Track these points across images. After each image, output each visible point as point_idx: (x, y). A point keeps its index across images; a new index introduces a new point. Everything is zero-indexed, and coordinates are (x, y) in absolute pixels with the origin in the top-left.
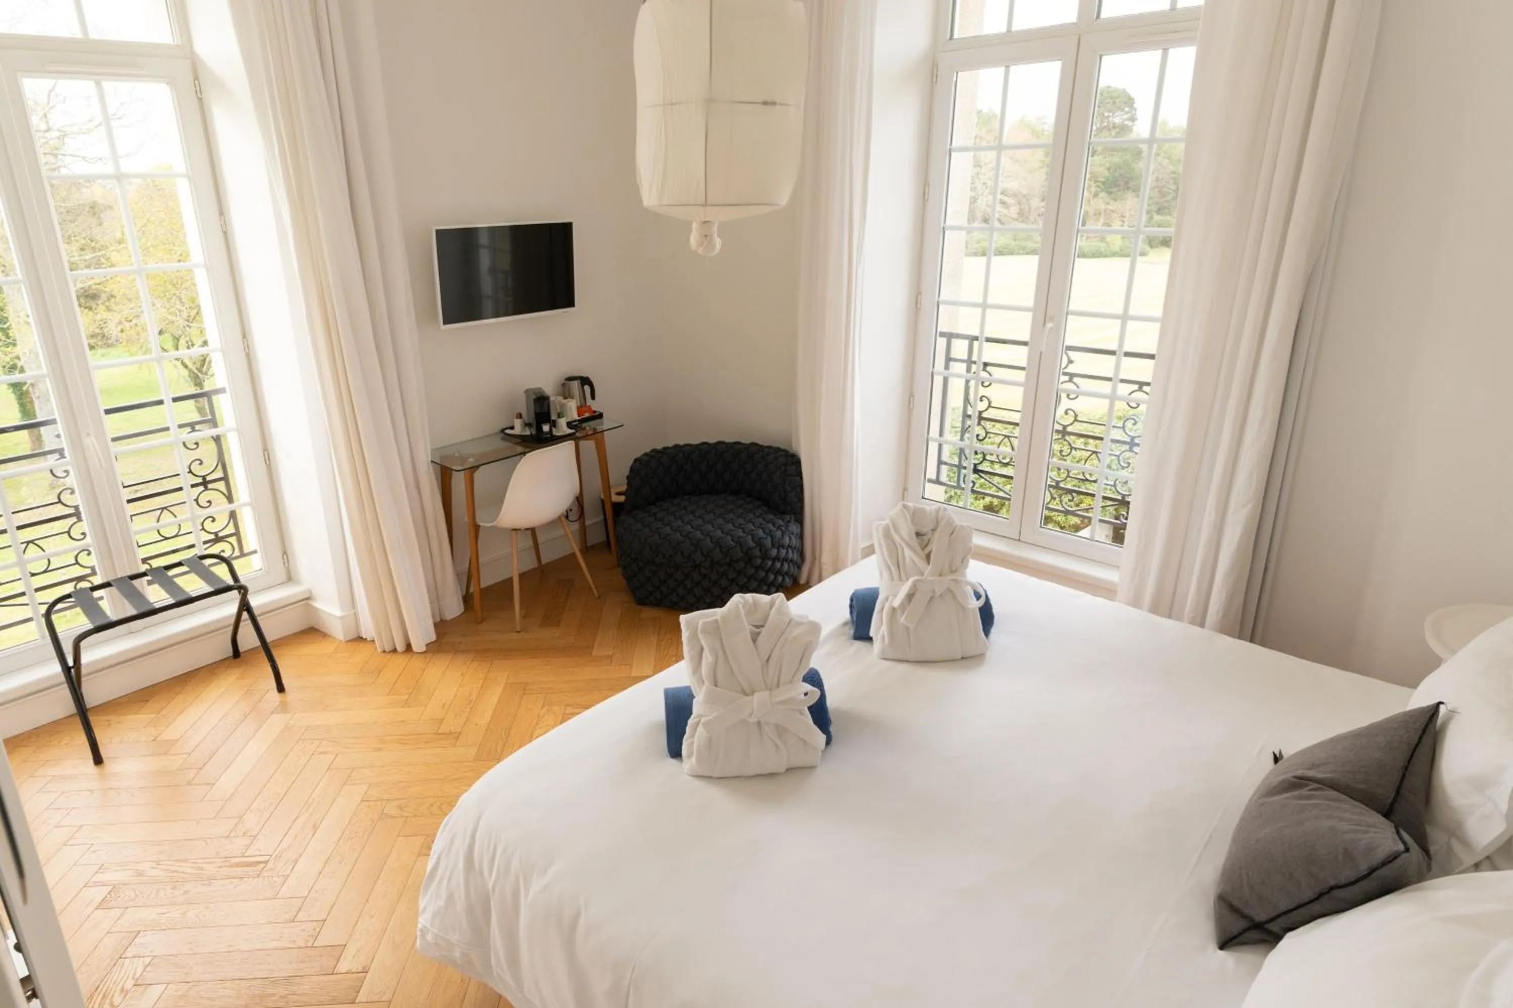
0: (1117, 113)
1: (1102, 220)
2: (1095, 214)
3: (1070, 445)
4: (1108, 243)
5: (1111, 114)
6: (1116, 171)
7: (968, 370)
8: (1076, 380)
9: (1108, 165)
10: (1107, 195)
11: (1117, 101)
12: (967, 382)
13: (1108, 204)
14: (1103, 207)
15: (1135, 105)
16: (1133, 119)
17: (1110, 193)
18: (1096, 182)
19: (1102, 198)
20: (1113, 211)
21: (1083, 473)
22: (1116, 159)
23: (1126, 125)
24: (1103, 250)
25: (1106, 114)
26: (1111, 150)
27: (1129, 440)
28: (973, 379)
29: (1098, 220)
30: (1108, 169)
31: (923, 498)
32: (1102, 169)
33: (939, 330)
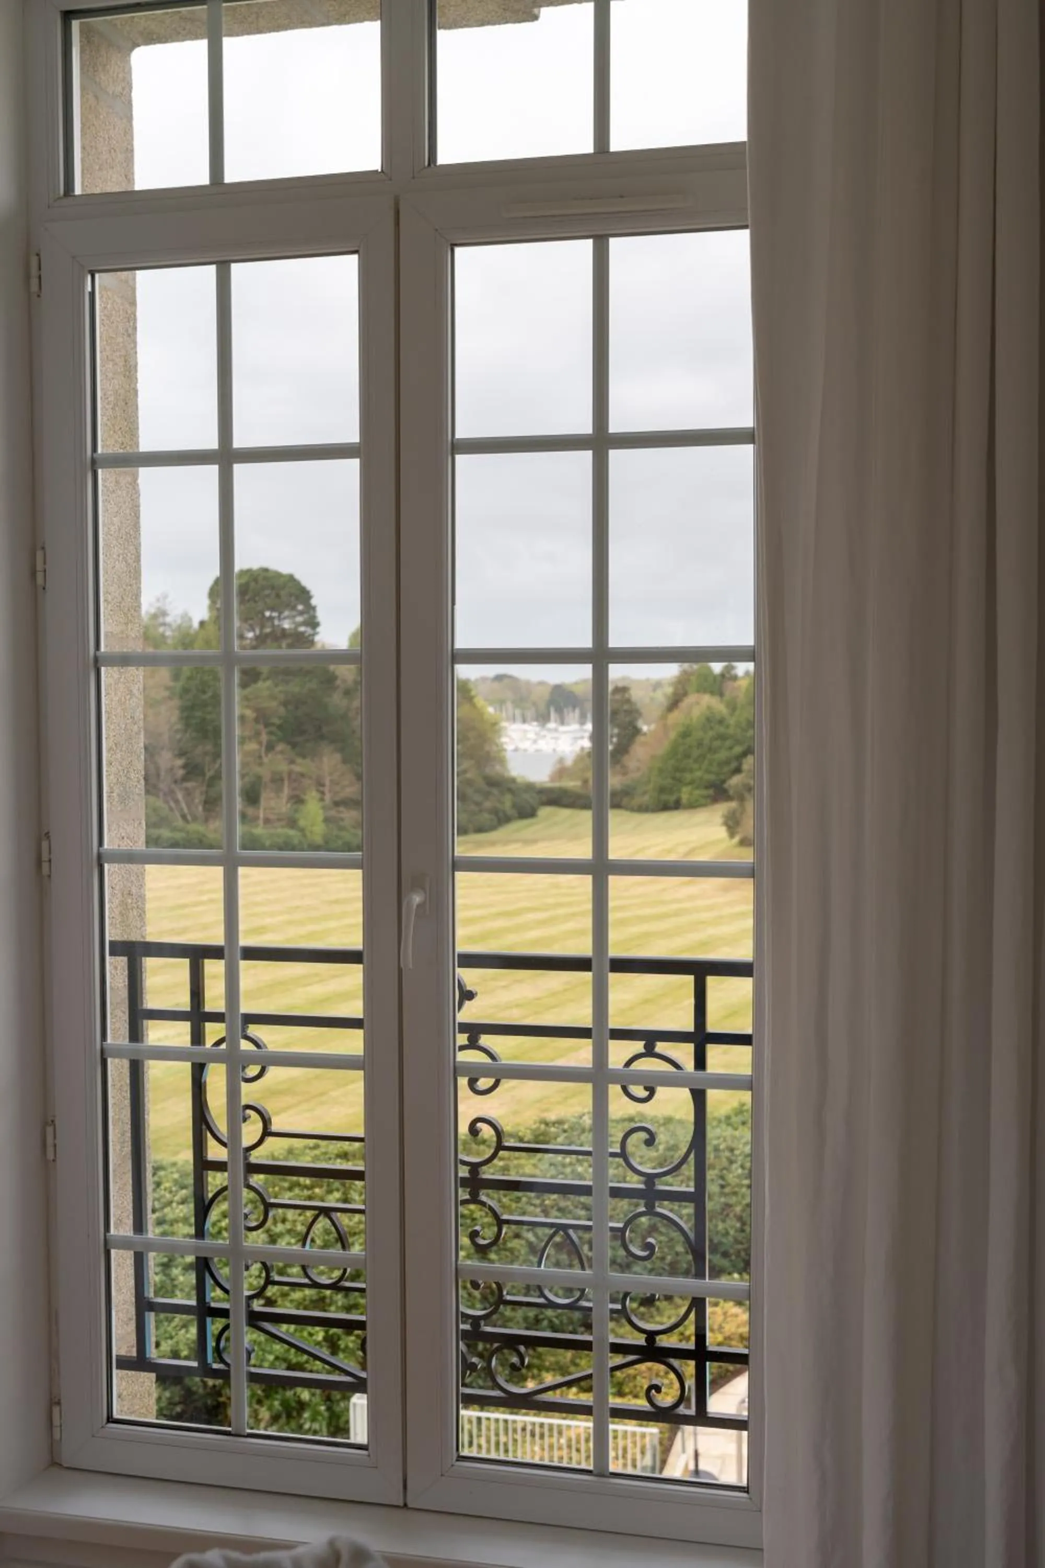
0: (286, 613)
1: (286, 791)
2: (273, 781)
3: (495, 1215)
4: (302, 830)
5: (275, 614)
6: (297, 708)
7: (197, 1037)
8: (485, 1040)
9: (282, 697)
10: (289, 747)
11: (283, 593)
12: (198, 1071)
13: (292, 762)
14: (284, 767)
15: (313, 602)
16: (313, 624)
17: (294, 745)
18: (267, 725)
19: (282, 752)
20: (302, 775)
21: (540, 1288)
22: (295, 687)
23: (303, 633)
24: (296, 841)
25: (267, 614)
26: (284, 673)
27: (642, 1186)
28: (218, 1059)
29: (279, 790)
30: (285, 704)
31: (110, 1419)
32: (274, 704)
33: (107, 939)
